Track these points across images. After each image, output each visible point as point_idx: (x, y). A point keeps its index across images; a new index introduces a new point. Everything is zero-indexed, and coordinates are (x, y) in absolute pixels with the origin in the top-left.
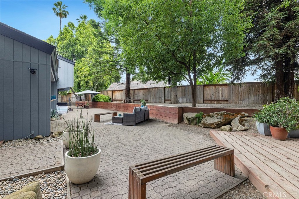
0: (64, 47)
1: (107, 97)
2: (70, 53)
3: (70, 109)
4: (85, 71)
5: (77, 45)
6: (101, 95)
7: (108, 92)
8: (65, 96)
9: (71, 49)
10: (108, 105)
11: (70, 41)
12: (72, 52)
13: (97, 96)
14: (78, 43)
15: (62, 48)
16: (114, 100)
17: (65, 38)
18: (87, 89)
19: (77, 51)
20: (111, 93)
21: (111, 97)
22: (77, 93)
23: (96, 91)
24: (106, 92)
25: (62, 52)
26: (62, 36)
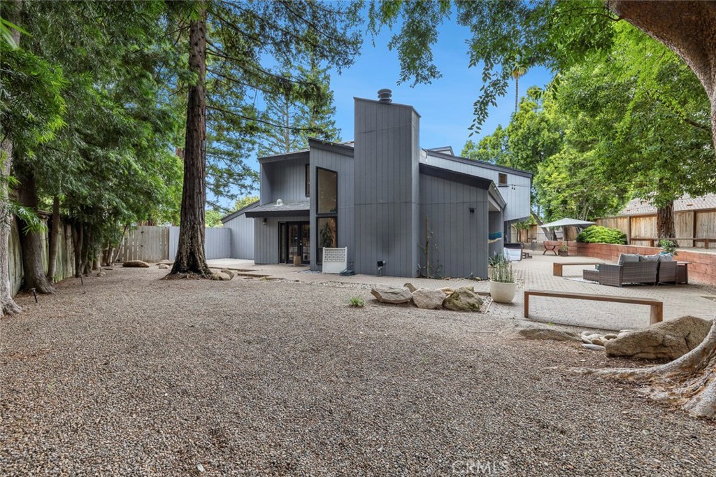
0: (520, 142)
1: (615, 233)
2: (529, 150)
3: (527, 255)
4: (560, 180)
5: (543, 132)
6: (598, 228)
7: (619, 220)
8: (525, 231)
9: (531, 143)
10: (611, 250)
11: (529, 129)
12: (534, 148)
13: (590, 231)
14: (545, 128)
15: (515, 145)
16: (635, 240)
17: (521, 124)
18: (564, 217)
19: (543, 144)
20: (626, 221)
21: (625, 231)
22: (547, 225)
23: (588, 220)
24: (612, 220)
25: (516, 151)
26: (515, 123)
